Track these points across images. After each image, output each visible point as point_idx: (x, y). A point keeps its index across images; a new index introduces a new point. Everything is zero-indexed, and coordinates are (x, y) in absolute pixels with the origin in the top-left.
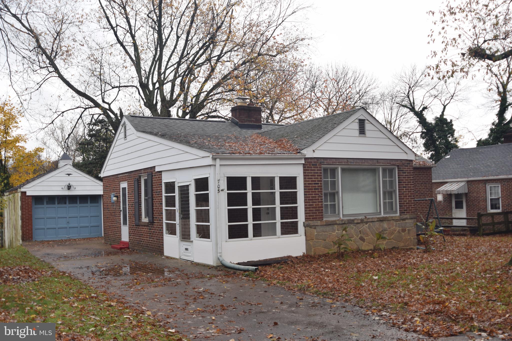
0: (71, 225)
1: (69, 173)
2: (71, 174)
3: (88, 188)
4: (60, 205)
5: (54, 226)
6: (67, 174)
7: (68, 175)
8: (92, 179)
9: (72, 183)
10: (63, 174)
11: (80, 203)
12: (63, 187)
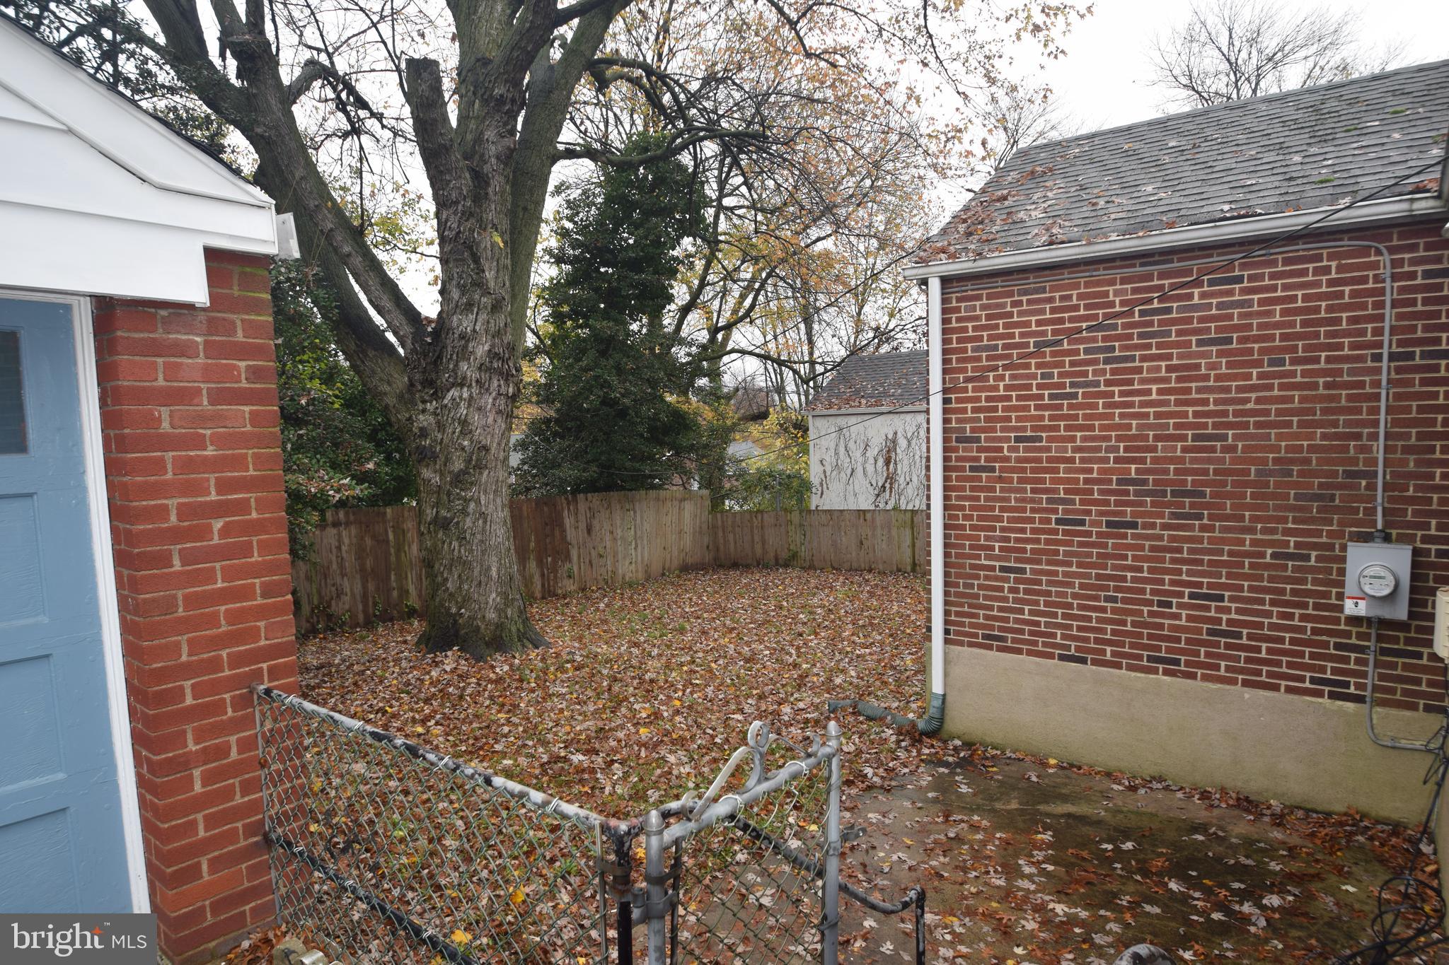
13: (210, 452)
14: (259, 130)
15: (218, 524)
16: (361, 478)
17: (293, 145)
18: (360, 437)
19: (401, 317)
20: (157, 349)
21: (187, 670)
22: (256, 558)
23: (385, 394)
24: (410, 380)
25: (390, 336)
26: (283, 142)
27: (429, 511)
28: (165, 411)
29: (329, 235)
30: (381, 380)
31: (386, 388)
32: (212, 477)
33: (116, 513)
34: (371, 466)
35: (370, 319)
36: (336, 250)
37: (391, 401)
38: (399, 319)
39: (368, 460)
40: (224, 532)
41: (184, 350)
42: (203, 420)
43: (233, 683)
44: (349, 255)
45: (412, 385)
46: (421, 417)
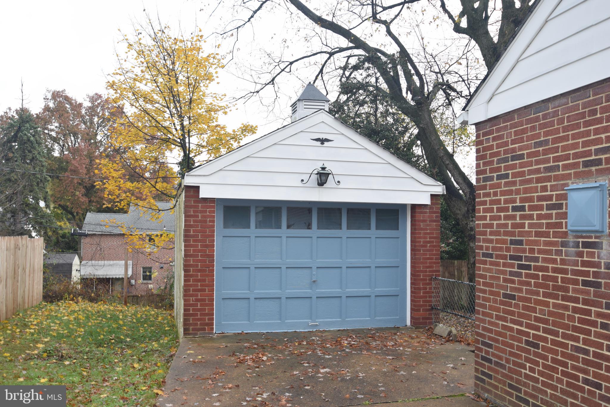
0: (323, 290)
1: (324, 136)
2: (327, 140)
3: (376, 183)
4: (293, 232)
5: (275, 292)
6: (317, 140)
7: (319, 143)
8: (386, 156)
9: (329, 167)
10: (306, 139)
11: (349, 228)
12: (306, 177)
13: (428, 231)
14: (421, 126)
15: (429, 245)
16: (448, 245)
17: (432, 129)
18: (448, 230)
19: (466, 186)
20: (421, 213)
21: (422, 271)
22: (434, 252)
23: (458, 214)
24: (468, 209)
25: (461, 192)
26: (428, 129)
27: (472, 259)
28: (422, 224)
29: (441, 158)
30: (457, 209)
31: (459, 212)
32: (428, 236)
33: (412, 241)
34: (451, 241)
35: (454, 186)
36: (443, 162)
37: (460, 217)
38: (465, 186)
39: (450, 239)
40: (430, 246)
41: (426, 213)
42: (428, 225)
43: (429, 276)
44: (448, 164)
45: (468, 211)
46: (471, 223)
